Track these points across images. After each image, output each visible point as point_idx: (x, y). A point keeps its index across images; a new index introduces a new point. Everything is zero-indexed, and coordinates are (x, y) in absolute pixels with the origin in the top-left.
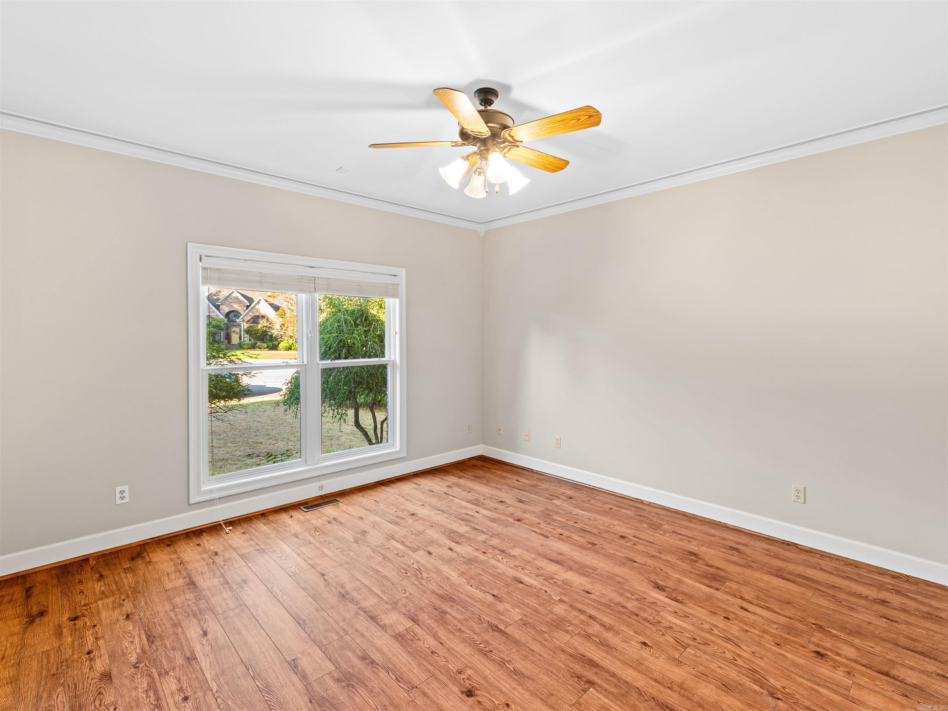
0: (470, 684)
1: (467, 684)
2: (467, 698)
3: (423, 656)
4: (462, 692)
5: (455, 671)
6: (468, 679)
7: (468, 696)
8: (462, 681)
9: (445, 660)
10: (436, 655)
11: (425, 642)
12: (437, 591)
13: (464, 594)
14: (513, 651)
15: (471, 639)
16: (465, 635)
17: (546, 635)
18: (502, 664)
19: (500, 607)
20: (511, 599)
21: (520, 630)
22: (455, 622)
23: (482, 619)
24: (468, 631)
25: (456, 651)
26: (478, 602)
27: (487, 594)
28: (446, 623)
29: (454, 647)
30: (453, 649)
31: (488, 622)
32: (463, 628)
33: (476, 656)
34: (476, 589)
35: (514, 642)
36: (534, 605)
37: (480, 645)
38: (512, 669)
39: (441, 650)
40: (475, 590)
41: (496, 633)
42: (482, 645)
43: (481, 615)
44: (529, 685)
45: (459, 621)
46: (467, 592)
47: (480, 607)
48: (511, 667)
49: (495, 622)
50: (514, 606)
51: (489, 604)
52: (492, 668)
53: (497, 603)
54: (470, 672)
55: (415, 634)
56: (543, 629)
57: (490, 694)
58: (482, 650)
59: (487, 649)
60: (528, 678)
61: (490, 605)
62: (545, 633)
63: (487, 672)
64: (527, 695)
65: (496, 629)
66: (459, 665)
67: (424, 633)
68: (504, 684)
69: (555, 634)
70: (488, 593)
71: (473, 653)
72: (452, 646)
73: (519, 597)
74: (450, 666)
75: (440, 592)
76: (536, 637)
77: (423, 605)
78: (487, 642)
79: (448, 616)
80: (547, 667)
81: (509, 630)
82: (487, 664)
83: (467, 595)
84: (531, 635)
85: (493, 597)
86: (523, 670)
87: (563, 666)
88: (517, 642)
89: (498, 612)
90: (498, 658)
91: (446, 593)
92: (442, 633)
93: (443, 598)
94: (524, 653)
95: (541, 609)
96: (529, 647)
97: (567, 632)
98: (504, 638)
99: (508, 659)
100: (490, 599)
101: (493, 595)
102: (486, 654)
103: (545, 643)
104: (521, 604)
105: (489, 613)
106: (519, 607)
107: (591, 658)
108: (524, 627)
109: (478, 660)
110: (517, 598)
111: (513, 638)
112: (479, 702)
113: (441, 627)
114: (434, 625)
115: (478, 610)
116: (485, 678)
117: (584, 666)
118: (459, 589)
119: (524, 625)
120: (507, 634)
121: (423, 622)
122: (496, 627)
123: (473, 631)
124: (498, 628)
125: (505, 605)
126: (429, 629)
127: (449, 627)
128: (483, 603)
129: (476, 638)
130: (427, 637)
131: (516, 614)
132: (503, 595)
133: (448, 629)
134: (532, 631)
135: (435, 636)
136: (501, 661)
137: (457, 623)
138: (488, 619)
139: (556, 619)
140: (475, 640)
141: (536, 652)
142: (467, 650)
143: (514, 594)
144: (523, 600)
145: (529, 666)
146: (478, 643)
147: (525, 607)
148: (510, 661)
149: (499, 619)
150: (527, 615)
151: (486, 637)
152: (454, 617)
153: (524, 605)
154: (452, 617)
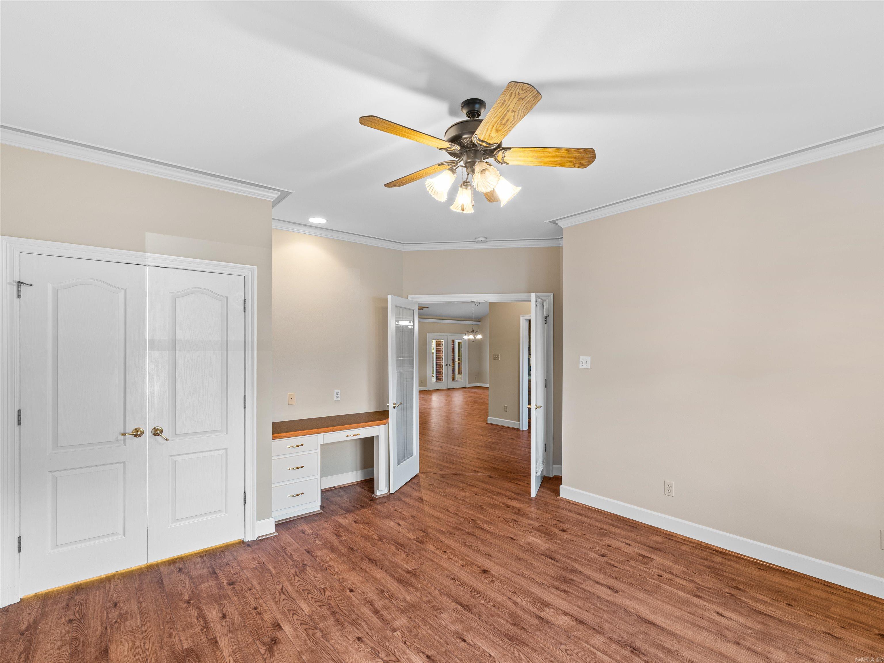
0: (485, 575)
1: (487, 575)
2: (486, 569)
3: (521, 591)
4: (490, 572)
5: (496, 582)
6: (487, 578)
7: (486, 570)
8: (490, 576)
9: (504, 588)
10: (512, 591)
11: (523, 600)
12: (530, 651)
13: (497, 644)
14: (454, 591)
15: (487, 600)
16: (492, 604)
17: (424, 600)
18: (463, 584)
19: (459, 627)
20: (447, 635)
21: (445, 605)
22: (502, 615)
23: (477, 616)
24: (490, 606)
25: (497, 593)
26: (481, 634)
27: (472, 644)
28: (510, 614)
29: (499, 596)
30: (500, 595)
31: (472, 613)
32: (493, 609)
33: (482, 589)
34: (484, 651)
35: (451, 596)
36: (424, 627)
37: (479, 596)
38: (457, 581)
39: (510, 595)
40: (485, 649)
41: (466, 604)
42: (477, 596)
43: (479, 620)
44: (448, 573)
45: (499, 615)
46: (494, 647)
47: (479, 628)
48: (458, 582)
49: (465, 612)
50: (445, 627)
51: (471, 630)
52: (470, 582)
53: (461, 632)
54: (486, 581)
55: (535, 606)
56: (425, 605)
57: (472, 570)
58: (477, 593)
59: (473, 593)
60: (448, 576)
61: (469, 629)
62: (424, 602)
63: (474, 580)
64: (450, 569)
65: (465, 607)
66: (493, 585)
67: (527, 607)
68: (463, 574)
69: (416, 600)
70: (470, 645)
71: (484, 591)
72: (501, 596)
73: (437, 637)
74: (500, 584)
75: (526, 649)
76: (434, 599)
77: (539, 633)
78: (474, 597)
79: (509, 620)
80: (433, 581)
81: (454, 605)
82: (474, 585)
83: (494, 643)
84: (436, 600)
85: (465, 638)
86: (449, 580)
87: (421, 581)
88: (450, 596)
89: (462, 622)
90: (466, 587)
91: (519, 648)
92: (512, 607)
93: (520, 641)
94: (446, 589)
95: (419, 622)
96: (442, 592)
97: (406, 602)
98: (459, 599)
99: (458, 587)
100: (469, 637)
101: (465, 641)
102: (475, 590)
103: (428, 595)
104: (437, 629)
105: (470, 621)
106: (440, 626)
107: (399, 584)
108: (441, 607)
109: (480, 587)
110: (439, 636)
111: (452, 600)
112: (479, 568)
113: (513, 611)
114: (520, 613)
115: (481, 624)
116: (475, 578)
117: (407, 580)
118: (505, 652)
119: (440, 609)
120: (457, 603)
121: (531, 616)
122: (465, 608)
123: (485, 606)
124: (463, 607)
125: (454, 629)
126: (524, 610)
127: (506, 610)
128: (477, 633)
129: (482, 601)
130: (523, 604)
131: (445, 618)
132: (453, 640)
133: (507, 609)
134: (435, 603)
135: (517, 604)
136: (464, 585)
137: (500, 614)
138: (472, 615)
139: (410, 612)
140: (484, 600)
141: (437, 589)
142: (488, 593)
143: (441, 641)
144: (433, 633)
145: (445, 582)
146: (481, 598)
147: (434, 625)
148: (457, 585)
149: (462, 615)
150: (434, 617)
151: (474, 602)
152: (504, 619)
153: (435, 628)
154: (506, 619)
